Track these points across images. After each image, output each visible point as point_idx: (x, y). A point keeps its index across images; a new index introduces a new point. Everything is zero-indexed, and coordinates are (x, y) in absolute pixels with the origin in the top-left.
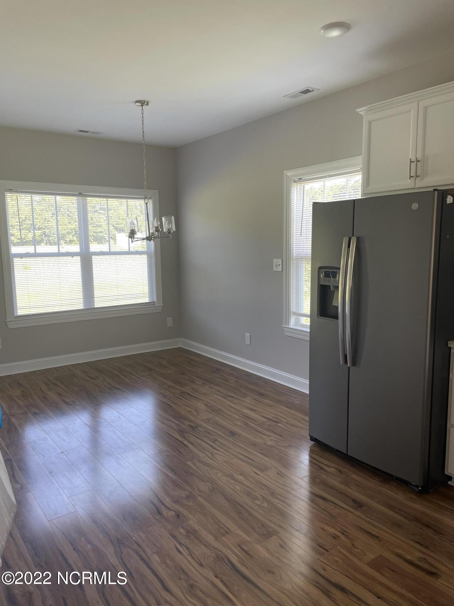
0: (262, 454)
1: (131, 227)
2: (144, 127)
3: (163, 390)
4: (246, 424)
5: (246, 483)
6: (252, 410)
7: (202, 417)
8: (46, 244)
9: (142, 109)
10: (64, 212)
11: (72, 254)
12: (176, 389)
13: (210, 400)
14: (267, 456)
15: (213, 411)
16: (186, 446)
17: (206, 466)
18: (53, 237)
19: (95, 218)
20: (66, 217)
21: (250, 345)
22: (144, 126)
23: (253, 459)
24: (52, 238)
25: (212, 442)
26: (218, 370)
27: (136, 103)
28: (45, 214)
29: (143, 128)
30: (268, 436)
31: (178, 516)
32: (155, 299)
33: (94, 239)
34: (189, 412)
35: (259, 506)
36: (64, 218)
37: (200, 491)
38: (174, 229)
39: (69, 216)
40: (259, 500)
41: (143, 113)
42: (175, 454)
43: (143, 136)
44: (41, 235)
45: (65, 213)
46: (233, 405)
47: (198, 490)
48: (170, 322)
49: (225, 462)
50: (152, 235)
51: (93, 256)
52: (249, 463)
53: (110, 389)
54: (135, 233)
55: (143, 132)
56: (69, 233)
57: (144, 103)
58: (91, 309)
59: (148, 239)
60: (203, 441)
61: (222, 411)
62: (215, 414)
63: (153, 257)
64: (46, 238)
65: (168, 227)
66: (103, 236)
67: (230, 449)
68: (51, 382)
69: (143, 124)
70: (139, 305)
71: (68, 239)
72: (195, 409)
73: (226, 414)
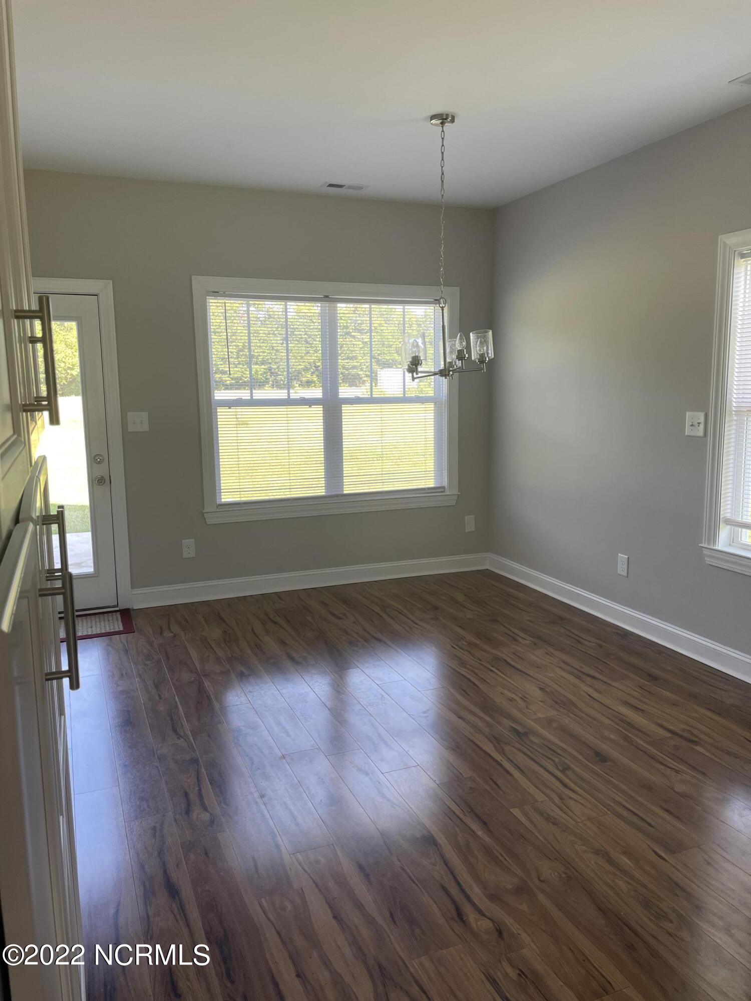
0: (667, 810)
1: (413, 352)
2: (444, 165)
3: (460, 650)
4: (626, 738)
5: (638, 874)
6: (636, 709)
7: (535, 714)
8: (273, 386)
9: (443, 131)
10: (300, 337)
11: (309, 402)
12: (482, 651)
13: (550, 679)
14: (678, 818)
15: (556, 702)
16: (508, 772)
17: (550, 824)
18: (282, 375)
19: (346, 344)
20: (302, 344)
21: (628, 577)
22: (444, 162)
23: (649, 820)
24: (281, 377)
25: (560, 771)
26: (561, 618)
27: (431, 120)
28: (271, 340)
29: (442, 167)
30: (677, 772)
31: (500, 933)
32: (445, 483)
33: (343, 379)
34: (510, 700)
35: (671, 936)
36: (300, 345)
37: (542, 879)
38: (491, 354)
39: (307, 342)
40: (671, 922)
41: (443, 138)
42: (487, 787)
43: (443, 181)
44: (265, 373)
45: (302, 338)
46: (595, 695)
47: (539, 878)
48: (470, 523)
49: (590, 819)
50: (449, 367)
51: (343, 406)
52: (639, 829)
53: (366, 640)
54: (420, 363)
55: (443, 174)
56: (306, 370)
57: (446, 119)
58: (337, 496)
59: (443, 373)
60: (542, 766)
61: (574, 705)
62: (561, 710)
63: (445, 407)
64: (273, 377)
65: (480, 350)
66: (358, 373)
67: (599, 792)
68: (269, 618)
69: (442, 160)
70: (417, 492)
71: (304, 379)
72: (520, 695)
73: (581, 710)
